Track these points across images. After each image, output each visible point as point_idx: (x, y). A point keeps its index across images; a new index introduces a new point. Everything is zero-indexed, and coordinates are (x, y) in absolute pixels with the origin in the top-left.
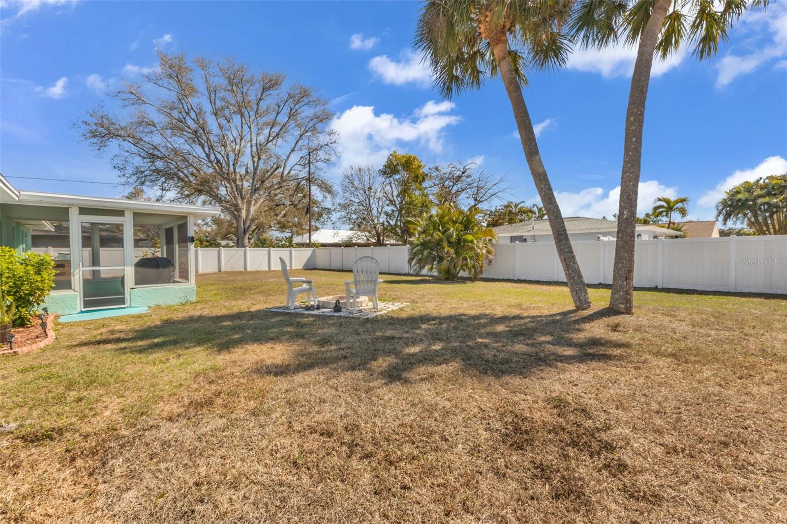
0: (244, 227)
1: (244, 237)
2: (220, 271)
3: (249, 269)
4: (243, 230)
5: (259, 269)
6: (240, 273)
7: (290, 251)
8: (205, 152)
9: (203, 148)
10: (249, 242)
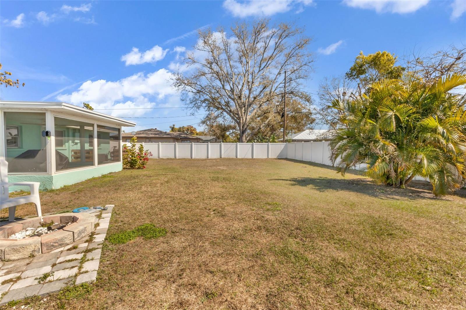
0: (243, 129)
1: (242, 136)
2: (221, 158)
3: (238, 157)
4: (242, 131)
5: (245, 157)
6: (232, 159)
7: (268, 145)
8: (222, 84)
9: (221, 82)
10: (246, 139)
